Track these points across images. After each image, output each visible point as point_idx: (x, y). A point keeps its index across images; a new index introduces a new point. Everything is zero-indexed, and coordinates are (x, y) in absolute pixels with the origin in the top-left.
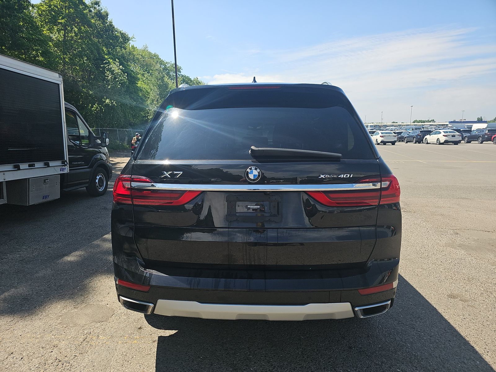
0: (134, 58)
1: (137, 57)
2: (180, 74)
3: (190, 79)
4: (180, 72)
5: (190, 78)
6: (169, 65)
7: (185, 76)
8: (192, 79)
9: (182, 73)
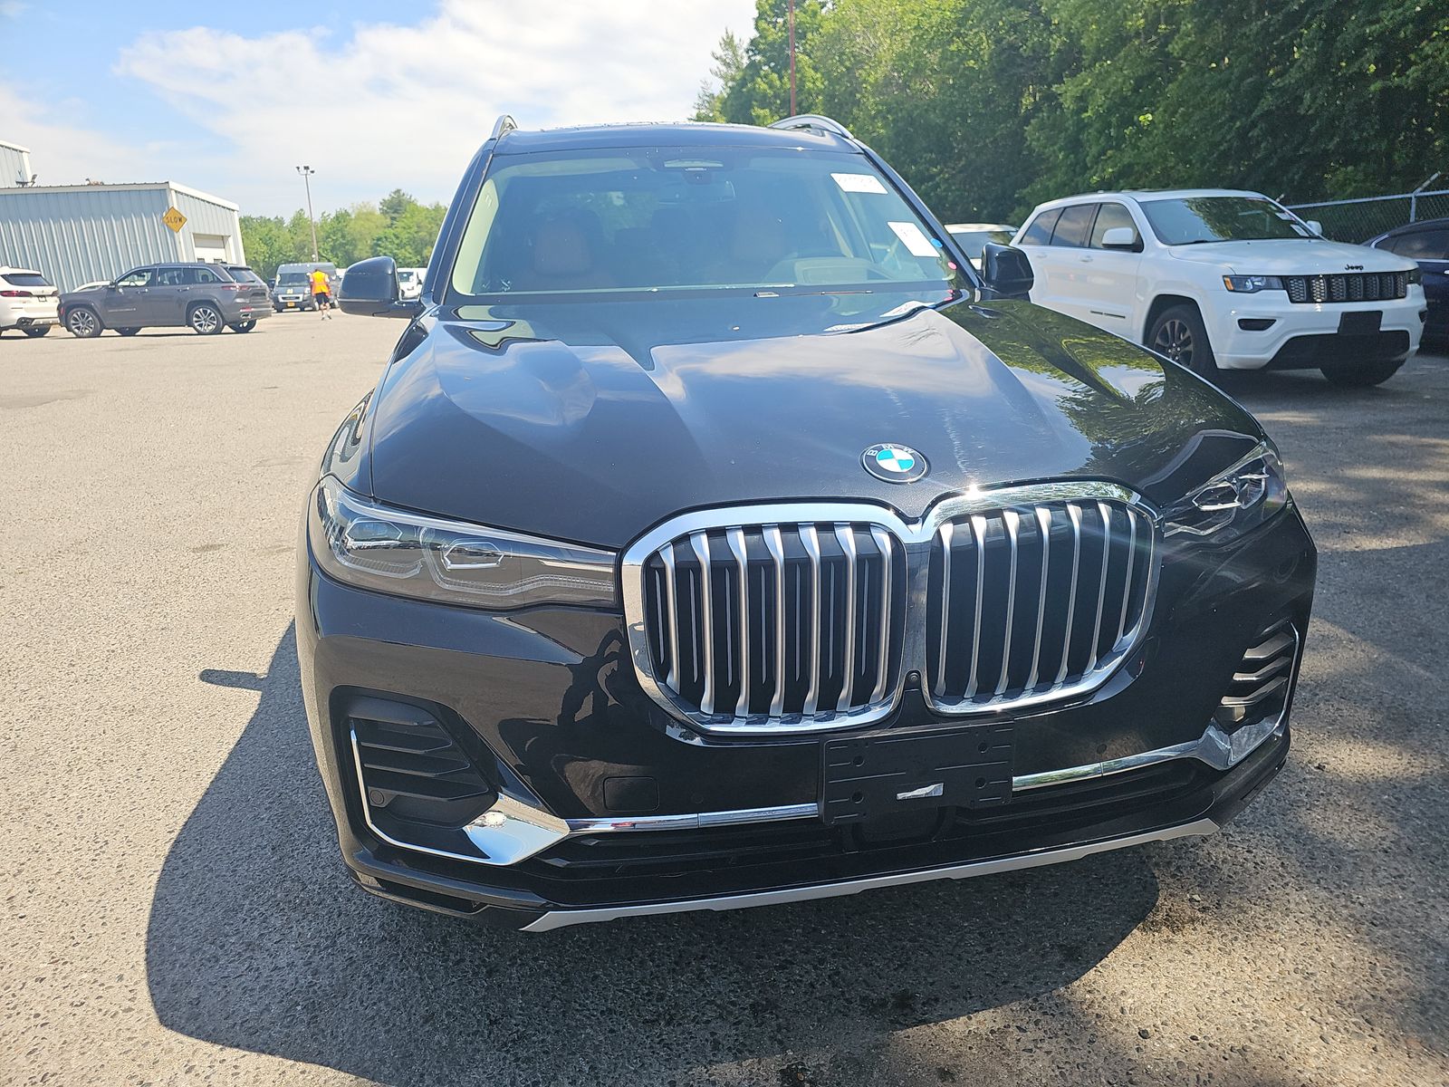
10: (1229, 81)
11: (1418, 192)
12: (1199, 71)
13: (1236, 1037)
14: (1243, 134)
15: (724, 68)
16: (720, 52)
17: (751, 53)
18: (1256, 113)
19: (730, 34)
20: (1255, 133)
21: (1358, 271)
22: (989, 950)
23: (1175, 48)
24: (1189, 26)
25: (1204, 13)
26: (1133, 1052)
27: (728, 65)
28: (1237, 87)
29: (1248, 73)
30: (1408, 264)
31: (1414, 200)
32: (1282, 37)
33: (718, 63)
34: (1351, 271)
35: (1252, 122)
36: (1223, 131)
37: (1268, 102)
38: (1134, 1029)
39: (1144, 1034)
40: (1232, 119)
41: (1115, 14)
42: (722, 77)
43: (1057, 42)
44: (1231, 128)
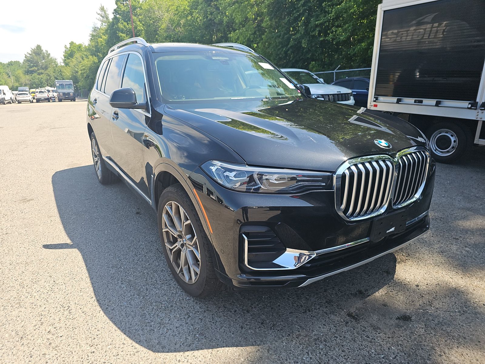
10: (280, 36)
11: (335, 71)
12: (271, 32)
13: (435, 282)
14: (286, 53)
15: (101, 18)
16: (99, 12)
17: (115, 14)
18: (289, 46)
19: (103, 6)
20: (289, 52)
21: (339, 93)
22: (369, 276)
23: (264, 25)
24: (268, 18)
25: (271, 15)
26: (418, 290)
27: (103, 17)
28: (283, 38)
29: (285, 34)
30: (350, 91)
31: (334, 73)
32: (294, 24)
33: (99, 16)
34: (338, 93)
35: (288, 49)
36: (280, 51)
37: (292, 43)
38: (414, 286)
39: (417, 286)
40: (282, 47)
41: (245, 13)
42: (101, 21)
43: (225, 19)
44: (282, 50)
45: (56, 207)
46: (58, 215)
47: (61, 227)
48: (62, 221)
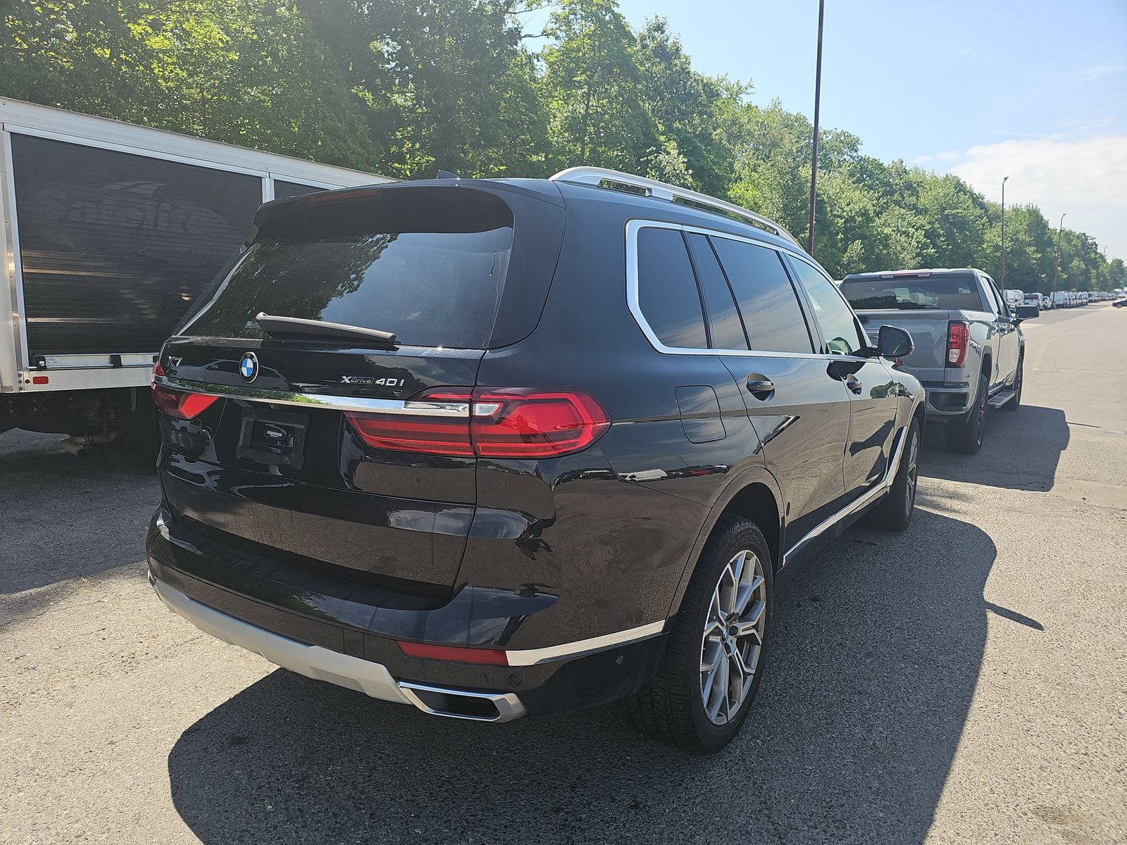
0: (740, 132)
1: (748, 127)
2: (855, 154)
3: (881, 165)
4: (856, 151)
5: (881, 163)
6: (830, 138)
7: (869, 158)
8: (886, 165)
9: (860, 153)
45: (971, 717)
46: (981, 681)
47: (990, 649)
48: (980, 663)
